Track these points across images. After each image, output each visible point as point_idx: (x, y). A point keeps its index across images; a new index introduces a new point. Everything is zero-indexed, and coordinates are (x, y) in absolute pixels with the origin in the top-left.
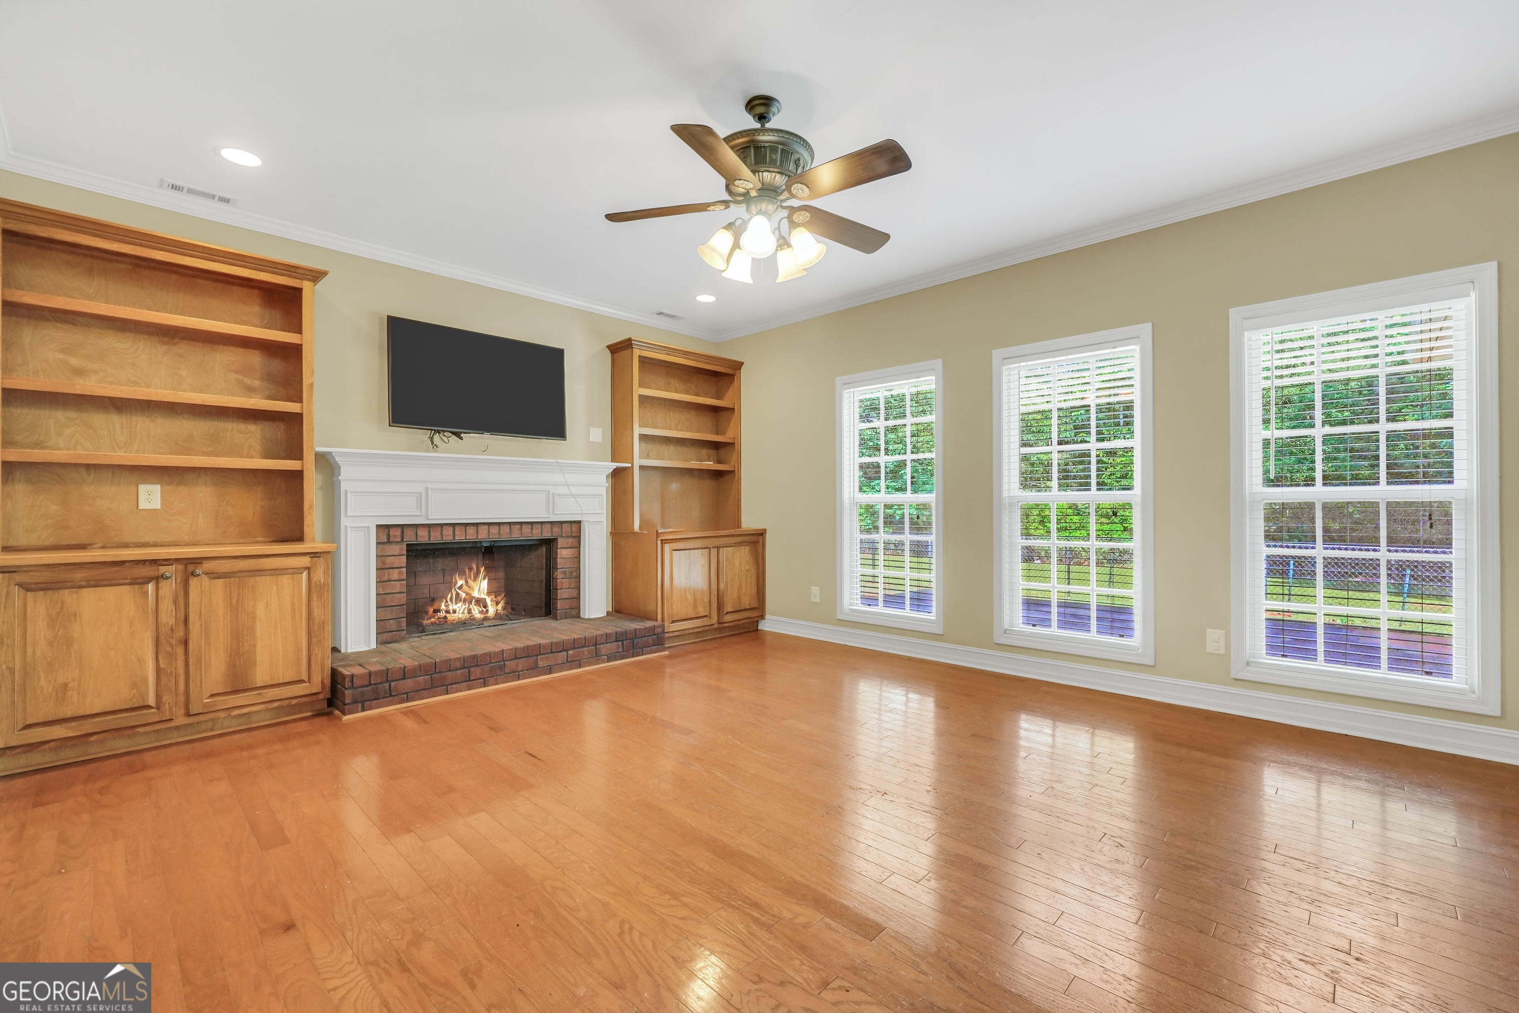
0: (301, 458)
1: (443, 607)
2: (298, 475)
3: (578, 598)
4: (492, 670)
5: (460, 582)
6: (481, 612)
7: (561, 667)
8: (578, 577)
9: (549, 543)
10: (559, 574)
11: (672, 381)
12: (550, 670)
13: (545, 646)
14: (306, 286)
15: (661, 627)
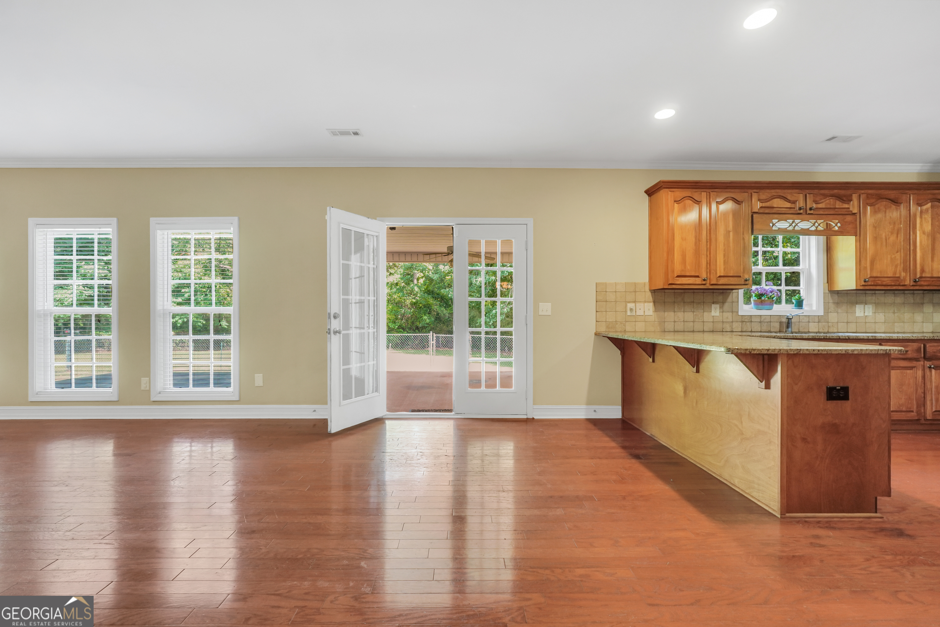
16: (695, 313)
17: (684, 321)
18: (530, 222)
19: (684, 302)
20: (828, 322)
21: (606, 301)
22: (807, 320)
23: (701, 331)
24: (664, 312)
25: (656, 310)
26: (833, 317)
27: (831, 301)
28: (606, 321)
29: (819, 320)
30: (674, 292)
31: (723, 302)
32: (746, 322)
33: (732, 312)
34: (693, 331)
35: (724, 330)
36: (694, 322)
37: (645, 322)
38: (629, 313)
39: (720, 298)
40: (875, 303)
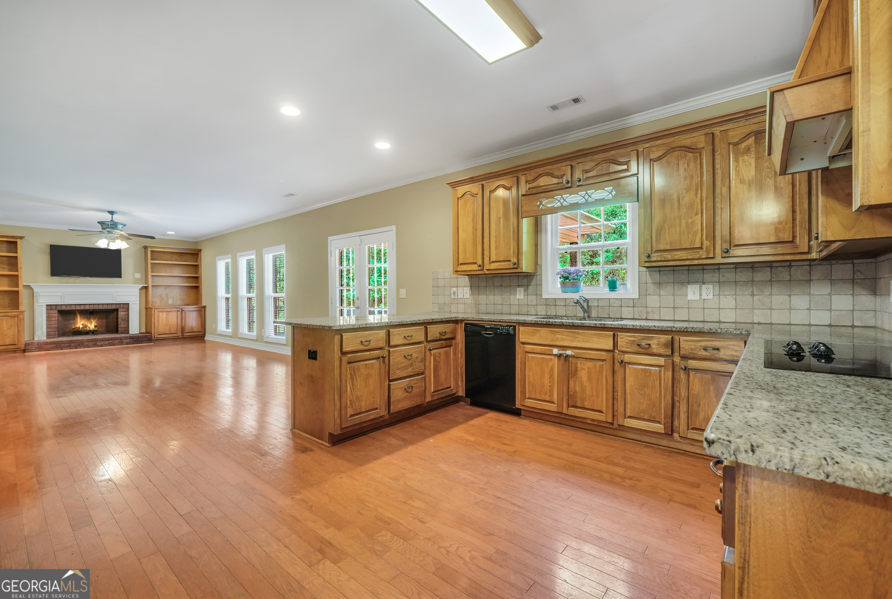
0: (18, 287)
2: (18, 291)
3: (129, 327)
4: (79, 344)
7: (106, 345)
8: (128, 321)
9: (117, 310)
10: (119, 320)
11: (174, 256)
12: (102, 346)
13: (99, 339)
14: (18, 241)
15: (151, 336)
16: (503, 296)
17: (494, 304)
18: (394, 228)
19: (494, 286)
20: (646, 307)
21: (438, 287)
22: (619, 304)
23: (509, 314)
24: (479, 295)
25: (472, 294)
26: (653, 301)
27: (650, 281)
28: (438, 303)
29: (634, 304)
30: (486, 277)
31: (528, 286)
32: (550, 305)
33: (537, 295)
34: (502, 314)
35: (529, 314)
36: (502, 304)
37: (465, 304)
38: (453, 297)
39: (525, 281)
40: (719, 282)
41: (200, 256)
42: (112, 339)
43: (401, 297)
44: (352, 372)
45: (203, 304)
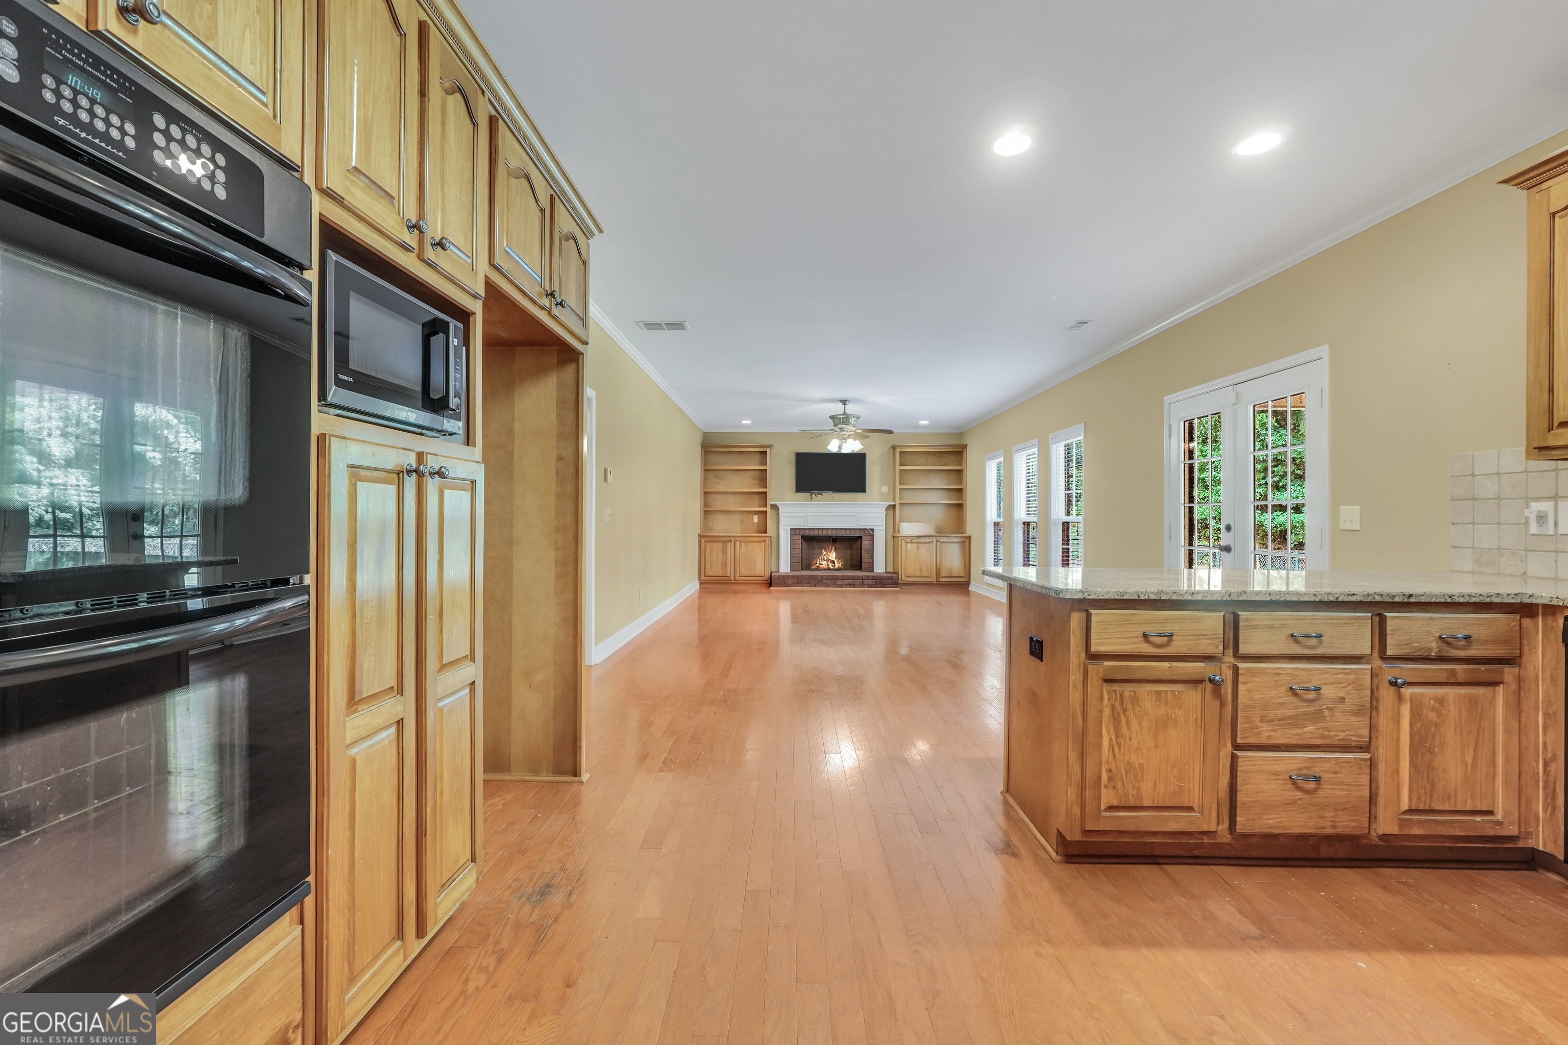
0: (766, 507)
1: (818, 562)
2: (766, 512)
3: (873, 563)
5: (825, 553)
6: (833, 566)
8: (873, 554)
9: (861, 537)
10: (863, 552)
11: (930, 458)
12: (841, 586)
13: (839, 576)
14: (768, 450)
15: (898, 578)
18: (1324, 351)
21: (1474, 499)
28: (1473, 548)
38: (1533, 529)
41: (964, 456)
42: (853, 578)
43: (1343, 526)
44: (1117, 705)
45: (968, 534)
